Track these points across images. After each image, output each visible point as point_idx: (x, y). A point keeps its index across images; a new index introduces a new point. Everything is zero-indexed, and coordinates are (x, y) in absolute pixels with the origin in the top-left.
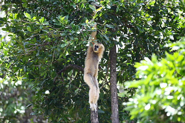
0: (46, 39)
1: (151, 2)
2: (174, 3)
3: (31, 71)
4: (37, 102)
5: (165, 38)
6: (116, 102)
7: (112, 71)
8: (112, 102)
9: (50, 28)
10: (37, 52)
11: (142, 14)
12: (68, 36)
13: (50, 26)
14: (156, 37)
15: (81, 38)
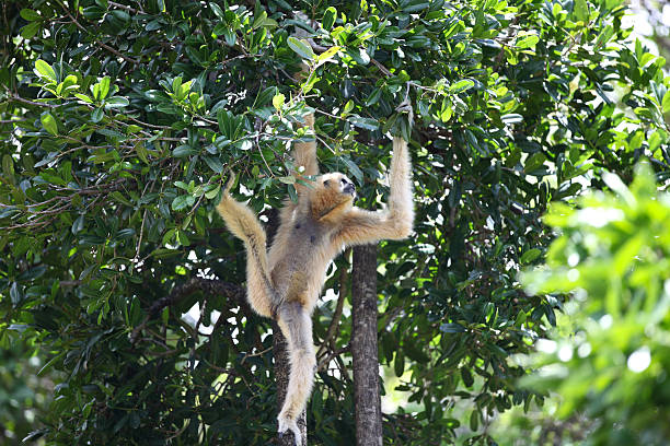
0: (115, 167)
1: (521, 38)
2: (604, 50)
3: (43, 297)
4: (65, 420)
5: (566, 184)
6: (376, 426)
7: (362, 306)
8: (360, 429)
9: (131, 122)
10: (75, 217)
11: (490, 83)
12: (199, 157)
13: (133, 117)
14: (531, 179)
15: (250, 169)
